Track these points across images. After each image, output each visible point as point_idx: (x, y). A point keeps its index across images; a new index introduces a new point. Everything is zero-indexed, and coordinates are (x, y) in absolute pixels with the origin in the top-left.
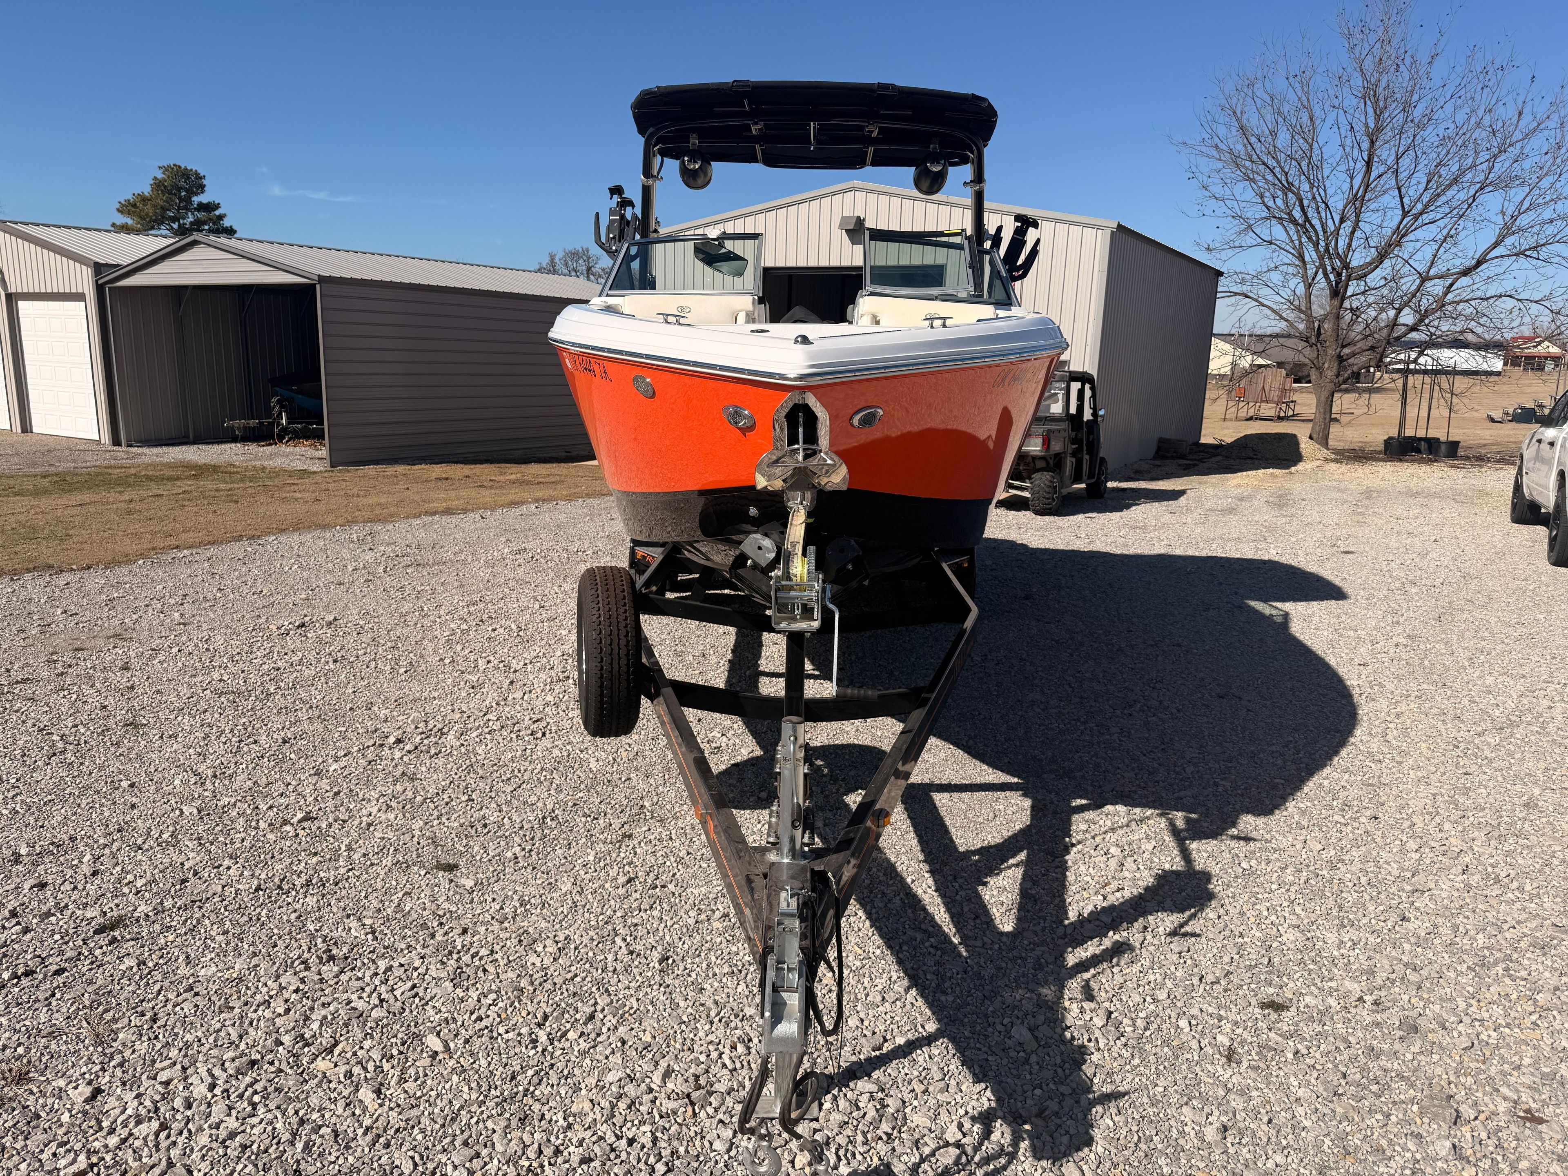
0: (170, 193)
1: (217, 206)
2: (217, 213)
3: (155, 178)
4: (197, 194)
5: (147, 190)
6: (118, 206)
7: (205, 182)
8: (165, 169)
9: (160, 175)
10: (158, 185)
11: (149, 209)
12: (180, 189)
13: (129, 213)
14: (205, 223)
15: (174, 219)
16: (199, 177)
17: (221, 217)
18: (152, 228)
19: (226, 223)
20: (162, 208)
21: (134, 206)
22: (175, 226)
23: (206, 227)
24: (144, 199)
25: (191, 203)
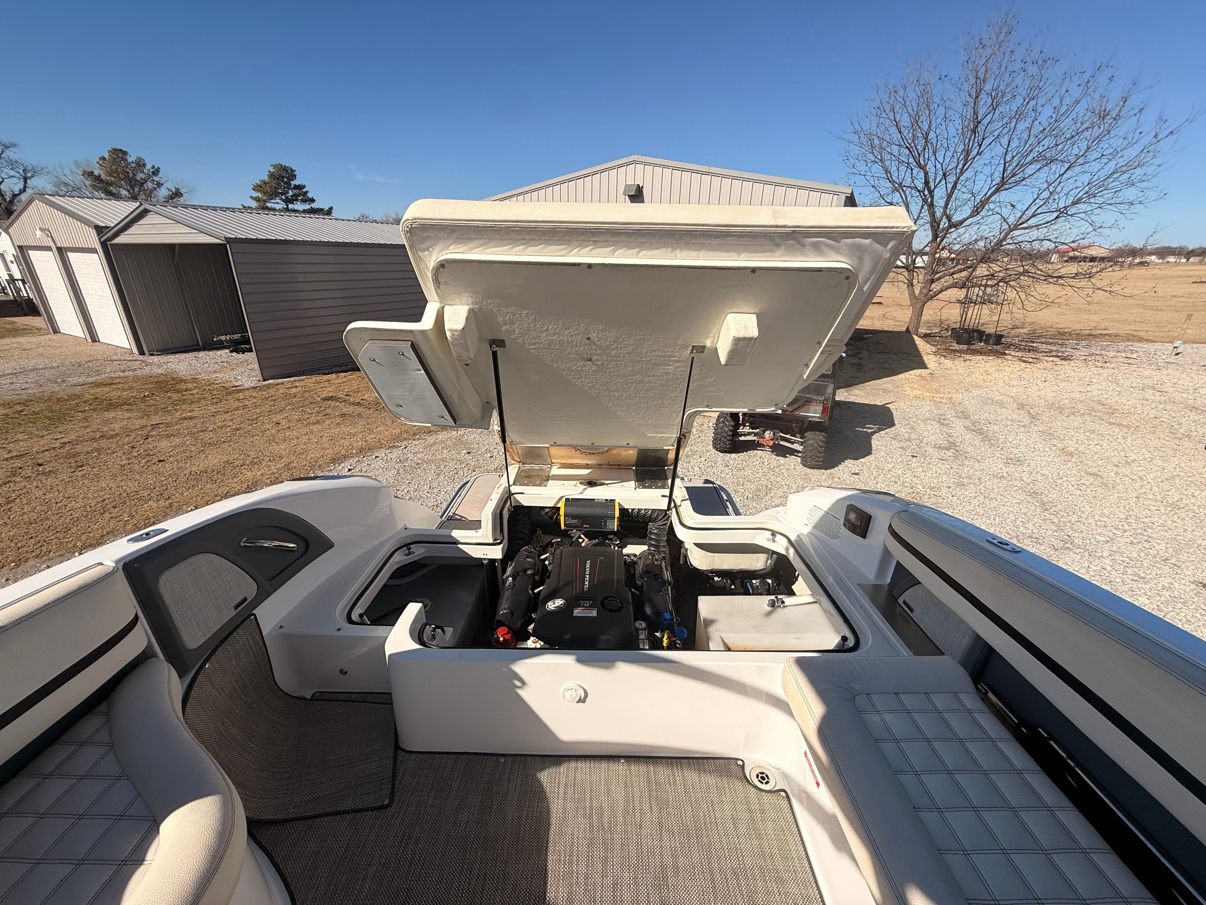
0: (278, 180)
1: (304, 187)
2: (304, 190)
3: (269, 171)
4: (293, 180)
5: (266, 178)
6: (253, 187)
7: (295, 173)
8: (275, 166)
9: (272, 170)
10: (271, 175)
11: (268, 188)
12: (283, 177)
13: (258, 191)
14: (299, 196)
15: (282, 194)
16: (293, 171)
17: (306, 193)
18: (272, 199)
19: (310, 195)
20: (275, 187)
21: (261, 187)
22: (283, 197)
23: (300, 198)
24: (265, 183)
25: (290, 185)
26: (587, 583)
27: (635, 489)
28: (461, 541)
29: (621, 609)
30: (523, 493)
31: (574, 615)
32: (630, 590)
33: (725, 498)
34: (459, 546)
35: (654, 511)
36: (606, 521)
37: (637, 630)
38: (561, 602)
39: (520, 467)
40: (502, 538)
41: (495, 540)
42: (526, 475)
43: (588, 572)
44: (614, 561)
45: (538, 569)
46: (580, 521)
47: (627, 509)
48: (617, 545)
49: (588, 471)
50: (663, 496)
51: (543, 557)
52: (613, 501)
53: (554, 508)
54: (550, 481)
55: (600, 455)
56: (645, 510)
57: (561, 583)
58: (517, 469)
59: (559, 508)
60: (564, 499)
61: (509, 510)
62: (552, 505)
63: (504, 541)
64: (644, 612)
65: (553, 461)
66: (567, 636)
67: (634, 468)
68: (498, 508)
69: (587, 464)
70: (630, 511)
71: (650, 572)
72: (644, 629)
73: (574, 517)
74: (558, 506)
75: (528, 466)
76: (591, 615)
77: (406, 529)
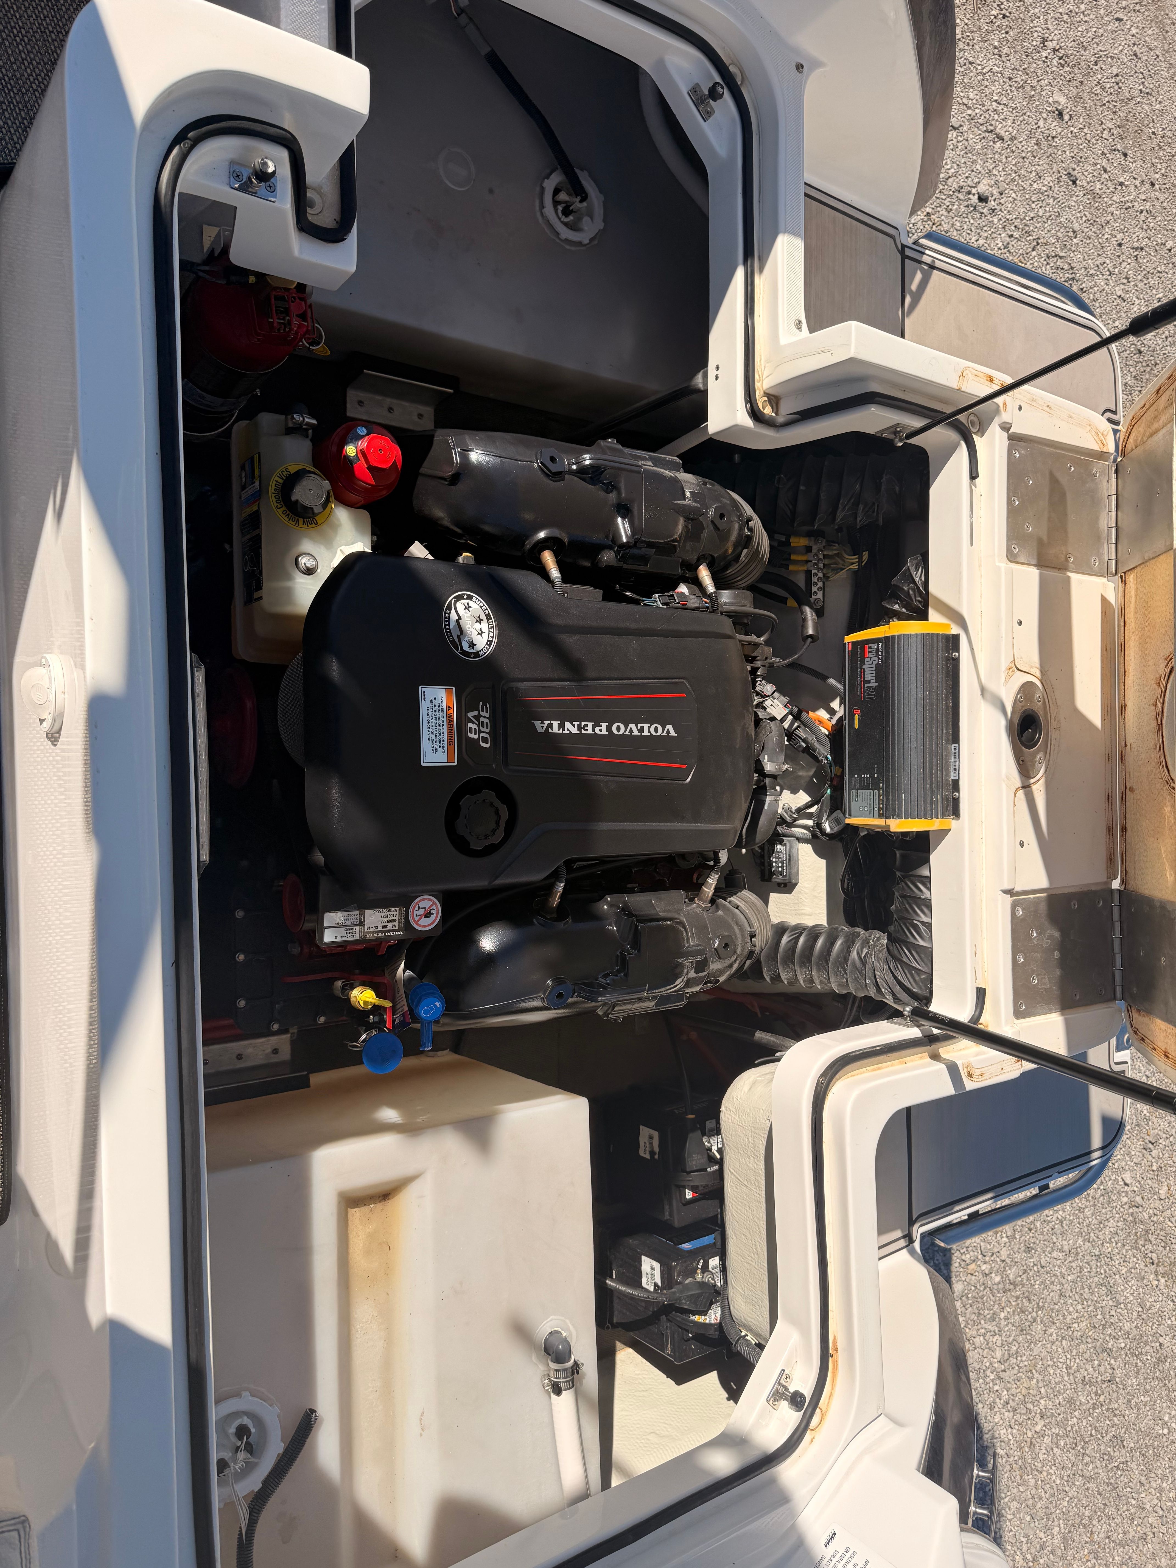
26: (571, 728)
27: (1010, 892)
28: (759, 281)
29: (461, 845)
30: (974, 476)
31: (423, 689)
32: (555, 876)
33: (1054, 1184)
34: (740, 275)
35: (927, 955)
36: (875, 785)
37: (404, 902)
38: (481, 643)
39: (1102, 455)
40: (781, 419)
41: (774, 399)
42: (1064, 480)
43: (620, 729)
44: (682, 819)
45: (644, 559)
46: (872, 696)
47: (927, 861)
48: (819, 825)
49: (1095, 715)
50: (981, 994)
51: (704, 574)
52: (953, 807)
53: (925, 596)
54: (1033, 573)
55: (1155, 755)
56: (929, 926)
57: (570, 641)
58: (1095, 446)
59: (923, 615)
60: (955, 630)
61: (895, 430)
62: (932, 588)
63: (769, 432)
64: (483, 921)
65: (1131, 578)
66: (334, 670)
67: (1116, 884)
68: (894, 385)
69: (1123, 708)
70: (925, 873)
71: (636, 944)
72: (406, 925)
73: (884, 673)
74: (931, 612)
75: (1108, 485)
76: (426, 746)
77: (799, 67)
